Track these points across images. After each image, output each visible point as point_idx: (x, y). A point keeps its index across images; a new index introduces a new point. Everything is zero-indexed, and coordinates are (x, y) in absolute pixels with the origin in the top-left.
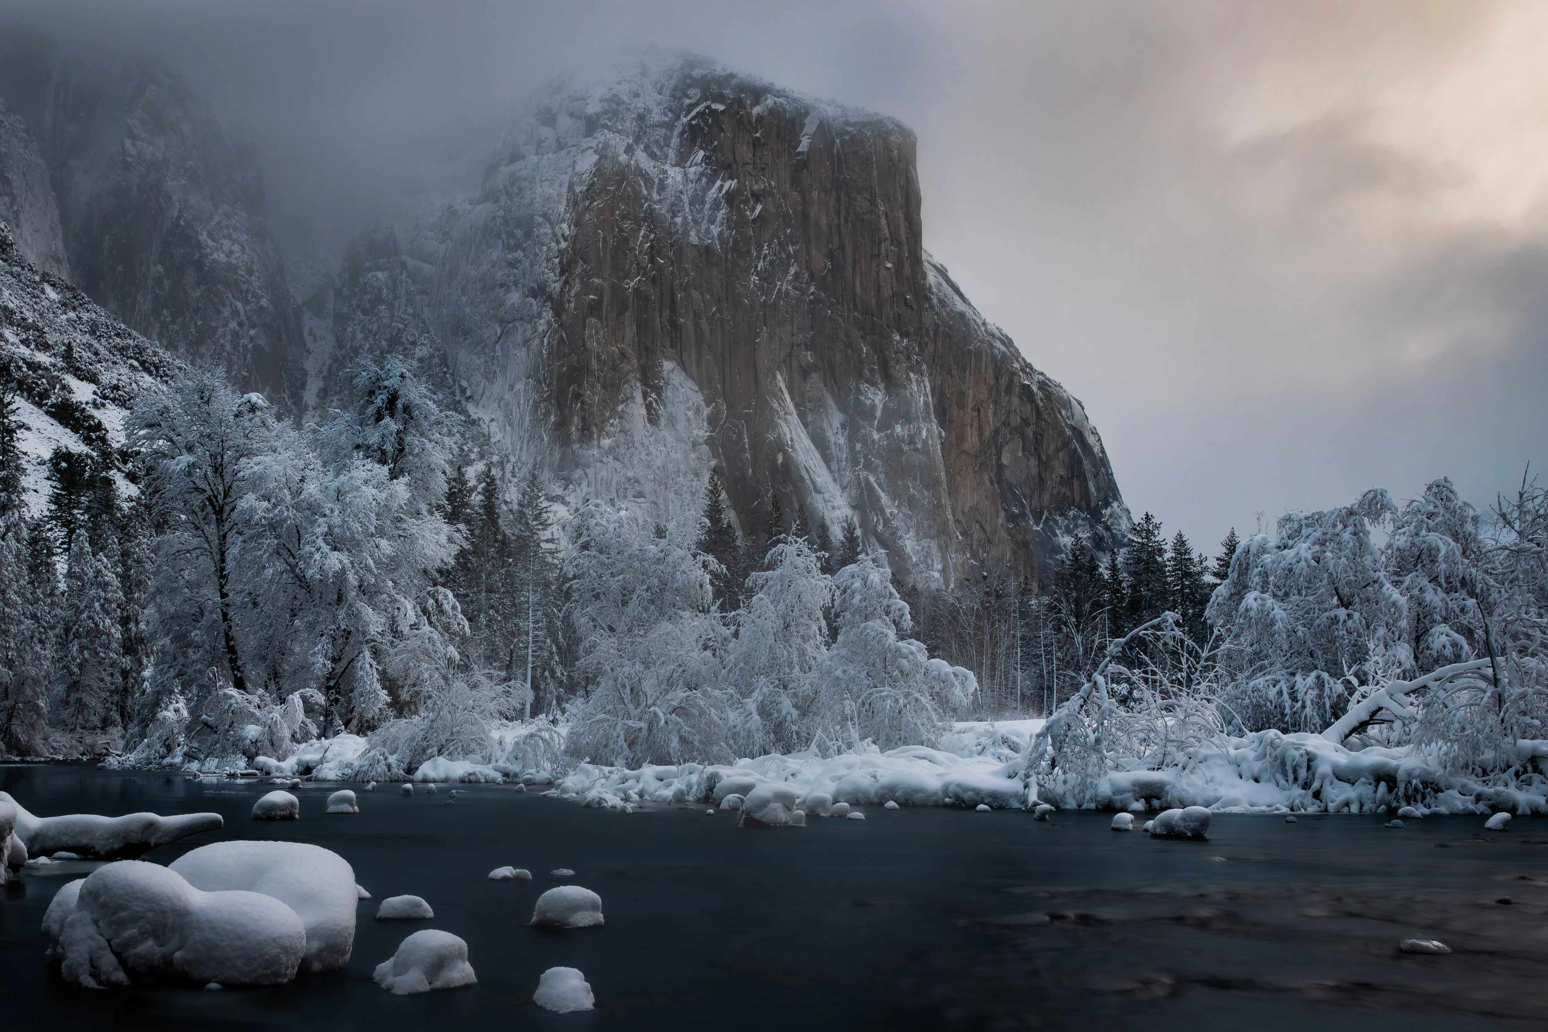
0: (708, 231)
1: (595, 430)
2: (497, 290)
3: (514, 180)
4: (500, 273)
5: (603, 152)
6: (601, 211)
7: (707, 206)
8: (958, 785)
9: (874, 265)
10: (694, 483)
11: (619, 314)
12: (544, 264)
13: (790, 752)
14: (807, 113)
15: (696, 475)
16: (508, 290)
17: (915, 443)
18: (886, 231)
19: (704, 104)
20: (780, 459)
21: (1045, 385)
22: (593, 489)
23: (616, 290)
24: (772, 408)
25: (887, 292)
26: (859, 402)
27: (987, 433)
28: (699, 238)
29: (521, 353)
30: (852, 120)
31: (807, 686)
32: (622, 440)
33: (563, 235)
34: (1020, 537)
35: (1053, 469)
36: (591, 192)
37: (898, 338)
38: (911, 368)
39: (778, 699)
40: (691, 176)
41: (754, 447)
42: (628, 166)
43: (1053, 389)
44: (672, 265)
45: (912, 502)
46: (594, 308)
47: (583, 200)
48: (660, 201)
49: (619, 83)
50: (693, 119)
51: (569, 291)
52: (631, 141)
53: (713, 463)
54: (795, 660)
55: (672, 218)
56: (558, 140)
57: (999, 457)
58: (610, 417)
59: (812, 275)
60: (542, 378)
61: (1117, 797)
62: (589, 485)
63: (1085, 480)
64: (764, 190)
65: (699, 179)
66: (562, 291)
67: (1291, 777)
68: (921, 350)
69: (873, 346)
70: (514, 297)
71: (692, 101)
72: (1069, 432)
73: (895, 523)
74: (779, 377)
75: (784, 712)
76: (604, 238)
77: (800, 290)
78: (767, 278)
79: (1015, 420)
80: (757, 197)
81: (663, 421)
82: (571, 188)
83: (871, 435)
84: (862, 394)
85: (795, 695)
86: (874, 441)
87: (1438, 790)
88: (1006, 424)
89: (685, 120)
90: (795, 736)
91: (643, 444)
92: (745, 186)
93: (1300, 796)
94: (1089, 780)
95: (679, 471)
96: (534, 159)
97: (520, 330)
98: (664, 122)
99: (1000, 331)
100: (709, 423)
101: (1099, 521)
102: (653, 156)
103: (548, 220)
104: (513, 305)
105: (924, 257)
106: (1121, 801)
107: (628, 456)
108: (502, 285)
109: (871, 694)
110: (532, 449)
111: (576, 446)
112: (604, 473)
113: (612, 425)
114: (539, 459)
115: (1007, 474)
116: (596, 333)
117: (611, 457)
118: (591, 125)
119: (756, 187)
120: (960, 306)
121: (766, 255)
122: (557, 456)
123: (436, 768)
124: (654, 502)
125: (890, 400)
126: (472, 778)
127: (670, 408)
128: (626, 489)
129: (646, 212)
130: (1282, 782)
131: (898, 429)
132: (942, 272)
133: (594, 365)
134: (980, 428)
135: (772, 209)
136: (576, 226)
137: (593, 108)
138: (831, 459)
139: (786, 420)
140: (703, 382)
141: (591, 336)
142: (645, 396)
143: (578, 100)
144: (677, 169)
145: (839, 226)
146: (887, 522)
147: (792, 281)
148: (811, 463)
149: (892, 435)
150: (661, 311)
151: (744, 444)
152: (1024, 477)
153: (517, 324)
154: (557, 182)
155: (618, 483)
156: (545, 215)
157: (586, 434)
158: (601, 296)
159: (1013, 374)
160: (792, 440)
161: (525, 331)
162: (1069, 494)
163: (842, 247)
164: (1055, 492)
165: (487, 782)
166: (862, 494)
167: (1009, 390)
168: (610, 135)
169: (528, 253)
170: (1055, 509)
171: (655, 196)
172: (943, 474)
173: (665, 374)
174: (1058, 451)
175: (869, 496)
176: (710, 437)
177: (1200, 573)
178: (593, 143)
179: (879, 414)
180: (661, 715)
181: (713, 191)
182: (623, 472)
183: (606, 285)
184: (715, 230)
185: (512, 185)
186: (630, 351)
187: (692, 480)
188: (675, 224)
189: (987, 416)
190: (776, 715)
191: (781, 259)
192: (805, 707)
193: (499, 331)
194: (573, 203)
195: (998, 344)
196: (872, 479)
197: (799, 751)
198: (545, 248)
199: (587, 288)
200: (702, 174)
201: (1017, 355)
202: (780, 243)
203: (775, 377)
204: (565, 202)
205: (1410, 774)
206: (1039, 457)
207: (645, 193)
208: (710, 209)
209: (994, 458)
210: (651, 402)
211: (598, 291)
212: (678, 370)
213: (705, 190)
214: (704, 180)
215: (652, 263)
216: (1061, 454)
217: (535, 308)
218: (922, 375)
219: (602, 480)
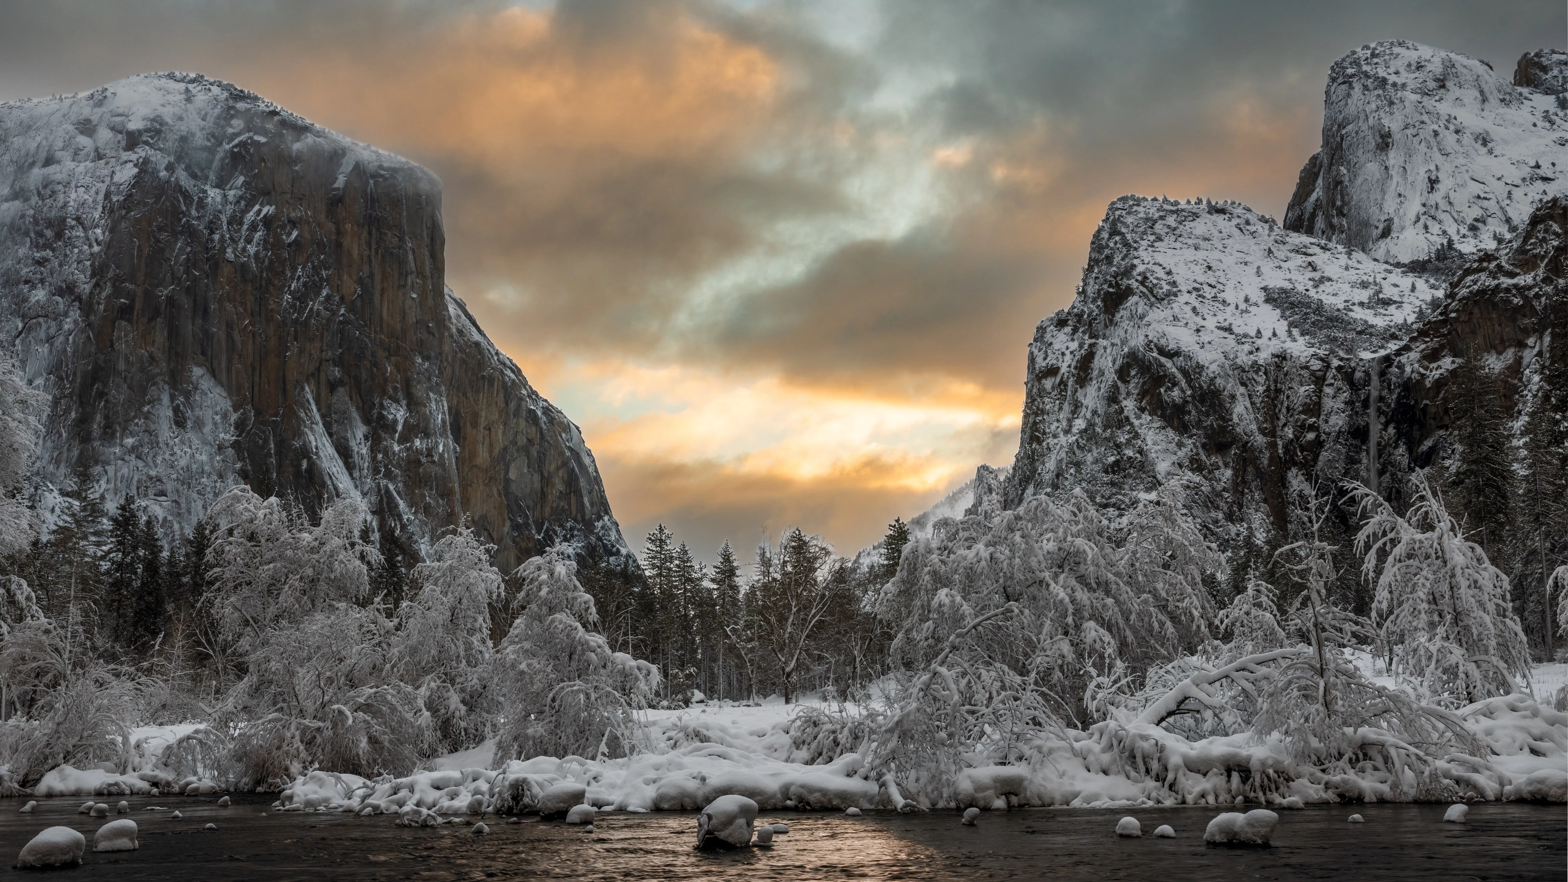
0: (244, 249)
1: (118, 428)
2: (21, 286)
3: (47, 183)
4: (26, 270)
5: (144, 166)
6: (138, 221)
7: (245, 227)
8: (802, 786)
9: (400, 294)
10: (218, 485)
11: (150, 320)
12: (75, 265)
13: (456, 750)
14: (344, 154)
15: (221, 476)
16: (34, 287)
17: (432, 456)
18: (413, 265)
19: (247, 135)
20: (304, 464)
21: (548, 410)
22: (112, 485)
23: (149, 296)
24: (298, 418)
25: (412, 319)
26: (381, 417)
27: (496, 451)
28: (236, 256)
29: (44, 350)
30: (385, 165)
31: (475, 681)
32: (146, 440)
33: (96, 240)
34: (523, 545)
35: (553, 486)
36: (128, 202)
37: (420, 361)
38: (431, 389)
39: (446, 695)
40: (231, 198)
41: (279, 453)
42: (168, 182)
43: (555, 415)
44: (207, 277)
45: (427, 510)
46: (125, 312)
47: (120, 208)
48: (199, 218)
49: (163, 106)
50: (235, 146)
51: (100, 293)
52: (172, 159)
53: (238, 465)
54: (462, 653)
55: (210, 234)
56: (96, 150)
57: (507, 473)
58: (135, 417)
59: (342, 298)
60: (64, 375)
61: (980, 795)
62: (108, 481)
63: (581, 497)
64: (301, 218)
65: (238, 202)
66: (91, 293)
67: (1143, 769)
68: (441, 372)
69: (397, 367)
70: (39, 295)
71: (235, 131)
72: (568, 453)
73: (411, 528)
74: (307, 389)
75: (452, 708)
76: (139, 247)
77: (331, 311)
78: (301, 298)
79: (522, 440)
80: (293, 223)
81: (189, 424)
82: (107, 195)
83: (392, 447)
84: (385, 409)
85: (462, 690)
86: (394, 452)
87: (1289, 779)
88: (514, 443)
89: (227, 147)
90: (463, 733)
91: (167, 444)
92: (283, 212)
93: (1156, 788)
94: (944, 777)
95: (203, 472)
96: (72, 165)
97: (44, 327)
98: (206, 147)
99: (511, 361)
100: (236, 428)
101: (592, 532)
102: (194, 176)
103: (82, 224)
104: (38, 301)
105: (446, 290)
106: (984, 798)
107: (151, 455)
108: (26, 282)
109: (563, 688)
110: (49, 444)
111: (96, 444)
112: (125, 471)
113: (137, 424)
114: (55, 455)
115: (513, 487)
116: (126, 336)
117: (134, 456)
118: (132, 140)
119: (293, 215)
120: (477, 337)
121: (299, 277)
122: (76, 453)
123: (63, 779)
124: (176, 501)
125: (411, 416)
126: (114, 789)
127: (198, 412)
128: (147, 487)
129: (183, 226)
130: (1133, 774)
131: (417, 442)
132: (461, 306)
133: (122, 366)
134: (491, 445)
135: (307, 236)
136: (111, 231)
137: (134, 125)
138: (354, 467)
139: (311, 429)
140: (232, 389)
141: (119, 338)
142: (172, 398)
143: (119, 115)
144: (217, 191)
145: (369, 256)
146: (403, 527)
147: (323, 303)
148: (334, 470)
149: (411, 447)
150: (193, 319)
151: (270, 450)
152: (528, 490)
153: (41, 320)
154: (94, 189)
155: (139, 481)
156: (78, 219)
157: (109, 434)
158: (133, 301)
159: (521, 399)
160: (317, 448)
161: (49, 328)
162: (566, 507)
163: (371, 275)
164: (555, 505)
165: (132, 793)
166: (381, 501)
167: (517, 414)
168: (151, 152)
169: (57, 253)
170: (554, 520)
171: (194, 212)
172: (456, 485)
173: (194, 378)
174: (558, 469)
175: (388, 503)
176: (236, 441)
177: (701, 579)
178: (134, 157)
179: (400, 428)
180: (348, 713)
181: (251, 213)
182: (145, 470)
183: (140, 292)
184: (252, 249)
185: (45, 187)
186: (159, 355)
187: (216, 482)
188: (212, 240)
189: (497, 435)
190: (443, 711)
191: (314, 282)
192: (471, 702)
193: (20, 326)
194: (110, 210)
195: (508, 372)
196: (391, 487)
197: (468, 748)
198: (76, 250)
199: (117, 292)
200: (241, 197)
201: (524, 383)
202: (314, 267)
203: (303, 389)
204: (100, 209)
205: (1263, 763)
206: (542, 474)
207: (184, 209)
208: (248, 229)
209: (503, 472)
210: (178, 405)
211: (131, 296)
212: (207, 377)
213: (245, 212)
214: (243, 203)
215: (187, 274)
216: (561, 472)
217: (61, 306)
218: (441, 395)
219: (122, 477)
